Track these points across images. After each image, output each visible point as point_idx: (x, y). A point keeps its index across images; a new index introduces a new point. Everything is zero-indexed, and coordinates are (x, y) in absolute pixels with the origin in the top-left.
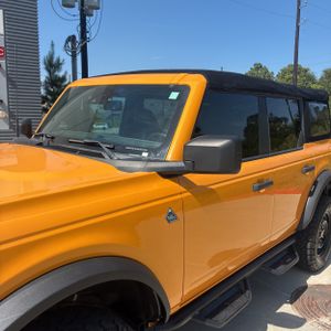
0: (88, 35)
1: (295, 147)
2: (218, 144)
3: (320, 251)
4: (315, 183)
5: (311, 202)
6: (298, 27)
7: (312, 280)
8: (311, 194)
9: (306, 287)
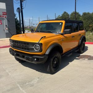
0: (23, 7)
1: (78, 31)
2: (68, 30)
3: (82, 50)
4: (81, 37)
5: (80, 41)
6: (76, 2)
7: (81, 55)
8: (80, 39)
9: (80, 55)
